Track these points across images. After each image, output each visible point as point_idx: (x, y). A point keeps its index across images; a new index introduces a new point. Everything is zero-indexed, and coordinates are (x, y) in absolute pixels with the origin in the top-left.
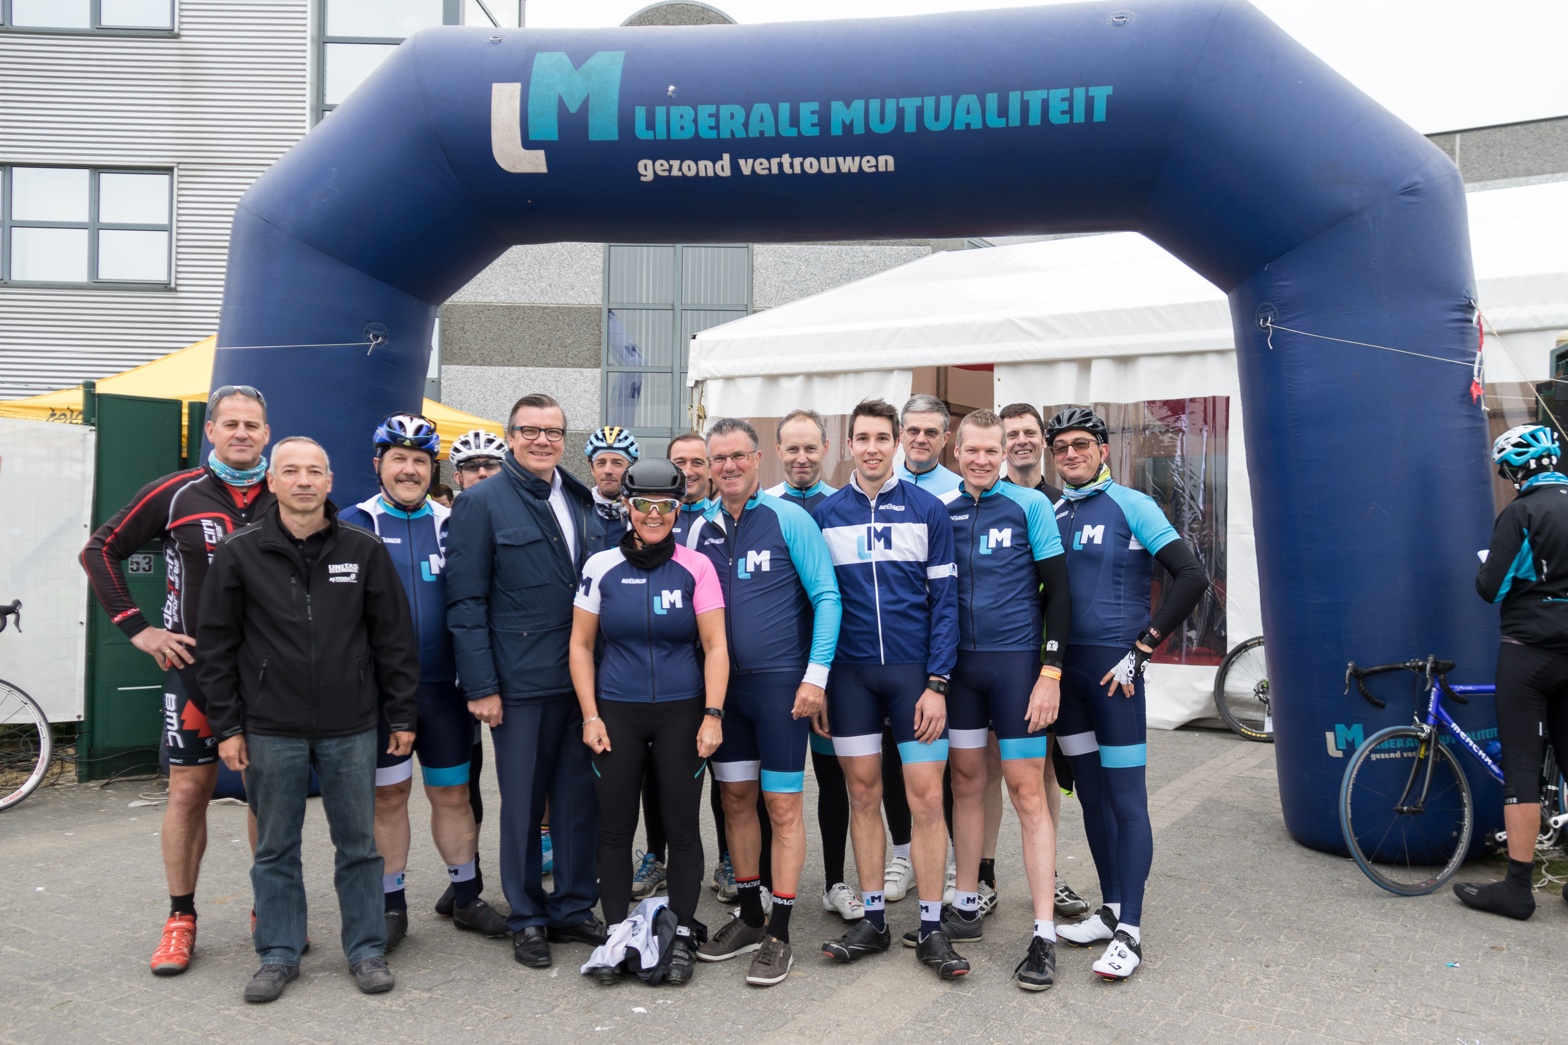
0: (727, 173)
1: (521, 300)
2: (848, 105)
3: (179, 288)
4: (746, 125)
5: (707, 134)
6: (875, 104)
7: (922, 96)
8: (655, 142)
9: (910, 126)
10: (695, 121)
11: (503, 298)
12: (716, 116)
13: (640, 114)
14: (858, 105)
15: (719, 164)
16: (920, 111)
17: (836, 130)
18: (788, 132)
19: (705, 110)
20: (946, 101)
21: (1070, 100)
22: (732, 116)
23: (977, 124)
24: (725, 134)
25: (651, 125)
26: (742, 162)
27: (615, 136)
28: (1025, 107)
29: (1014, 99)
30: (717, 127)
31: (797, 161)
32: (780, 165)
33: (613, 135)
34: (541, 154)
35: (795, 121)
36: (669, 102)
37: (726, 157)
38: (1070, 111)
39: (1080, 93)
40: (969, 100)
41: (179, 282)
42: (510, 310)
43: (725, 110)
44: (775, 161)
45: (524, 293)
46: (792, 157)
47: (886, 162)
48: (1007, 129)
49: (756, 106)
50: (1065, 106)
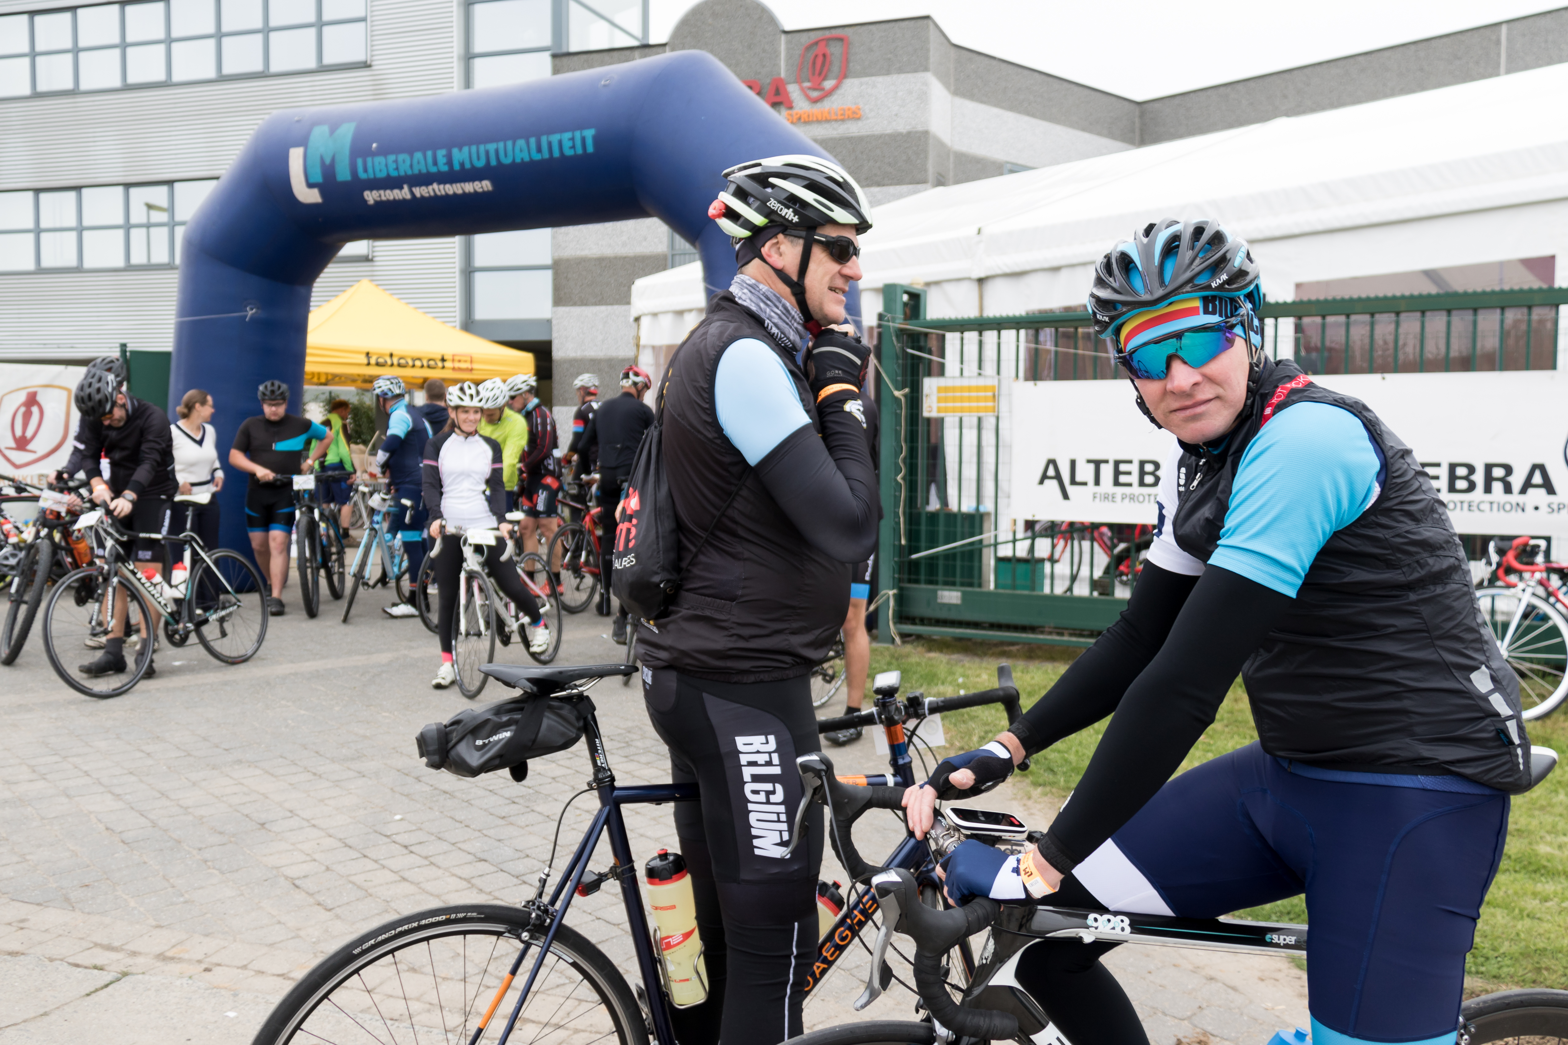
1: (608, 252)
3: (375, 259)
5: (394, 174)
10: (386, 165)
11: (594, 252)
13: (360, 162)
14: (466, 149)
15: (403, 191)
16: (497, 152)
17: (457, 167)
18: (433, 170)
19: (391, 158)
22: (404, 161)
23: (527, 159)
24: (402, 173)
26: (414, 189)
30: (397, 169)
31: (442, 187)
32: (434, 190)
33: (349, 178)
34: (316, 191)
35: (435, 163)
36: (374, 154)
39: (578, 134)
41: (374, 254)
42: (600, 261)
43: (401, 157)
44: (430, 188)
45: (610, 246)
47: (486, 185)
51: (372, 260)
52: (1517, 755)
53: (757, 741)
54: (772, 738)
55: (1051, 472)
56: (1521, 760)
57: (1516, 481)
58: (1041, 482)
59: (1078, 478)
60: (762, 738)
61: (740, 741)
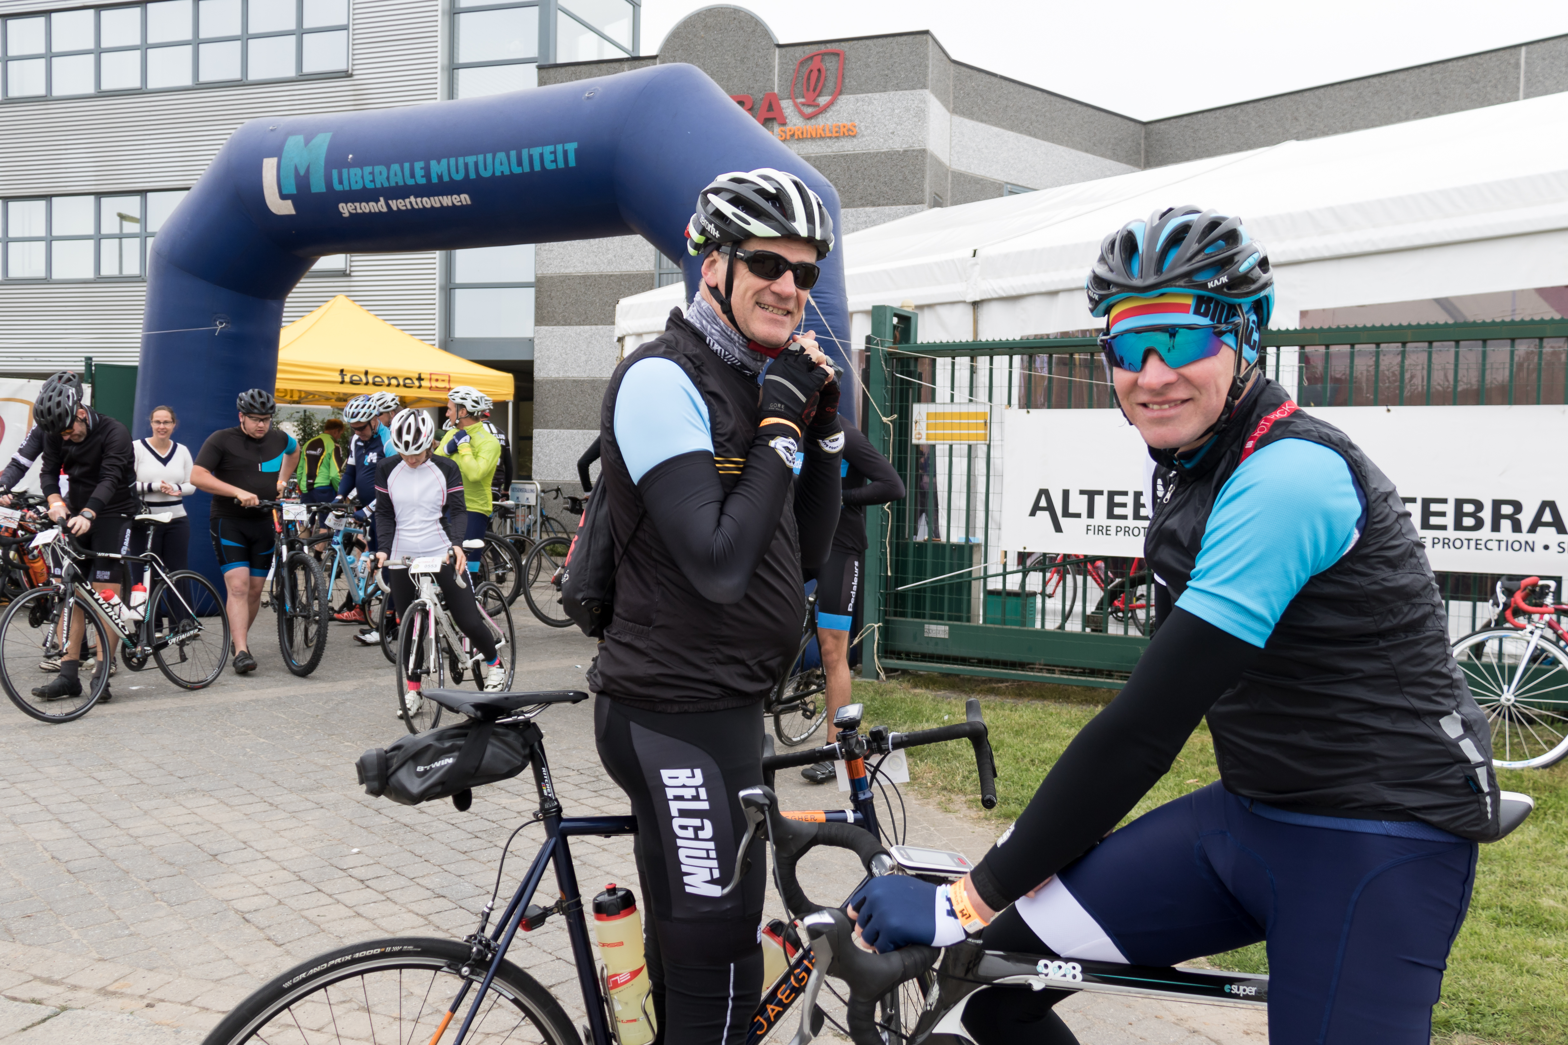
0: (385, 210)
1: (593, 270)
2: (439, 162)
3: (353, 274)
4: (388, 178)
5: (370, 186)
6: (453, 161)
7: (477, 154)
8: (344, 192)
9: (473, 176)
10: (362, 177)
11: (579, 269)
12: (372, 173)
13: (335, 173)
14: (444, 162)
15: (379, 204)
16: (476, 164)
17: (435, 180)
18: (411, 182)
19: (368, 170)
20: (489, 156)
21: (554, 153)
22: (380, 174)
23: (507, 172)
24: (379, 186)
25: (341, 182)
26: (390, 202)
27: (324, 190)
28: (531, 157)
29: (525, 152)
30: (373, 181)
31: (419, 200)
32: (411, 203)
33: (323, 189)
34: (289, 202)
35: (413, 176)
36: (349, 166)
37: (382, 199)
38: (555, 161)
39: (560, 148)
40: (501, 155)
41: (353, 269)
42: (585, 279)
43: (377, 169)
44: (407, 200)
45: (595, 264)
46: (416, 197)
47: (464, 199)
48: (523, 175)
49: (392, 166)
50: (552, 157)
51: (349, 275)
52: (1486, 804)
53: (683, 774)
54: (698, 772)
55: (1043, 503)
56: (1489, 809)
57: (1526, 518)
58: (1033, 513)
59: (1072, 510)
60: (688, 772)
61: (665, 774)
